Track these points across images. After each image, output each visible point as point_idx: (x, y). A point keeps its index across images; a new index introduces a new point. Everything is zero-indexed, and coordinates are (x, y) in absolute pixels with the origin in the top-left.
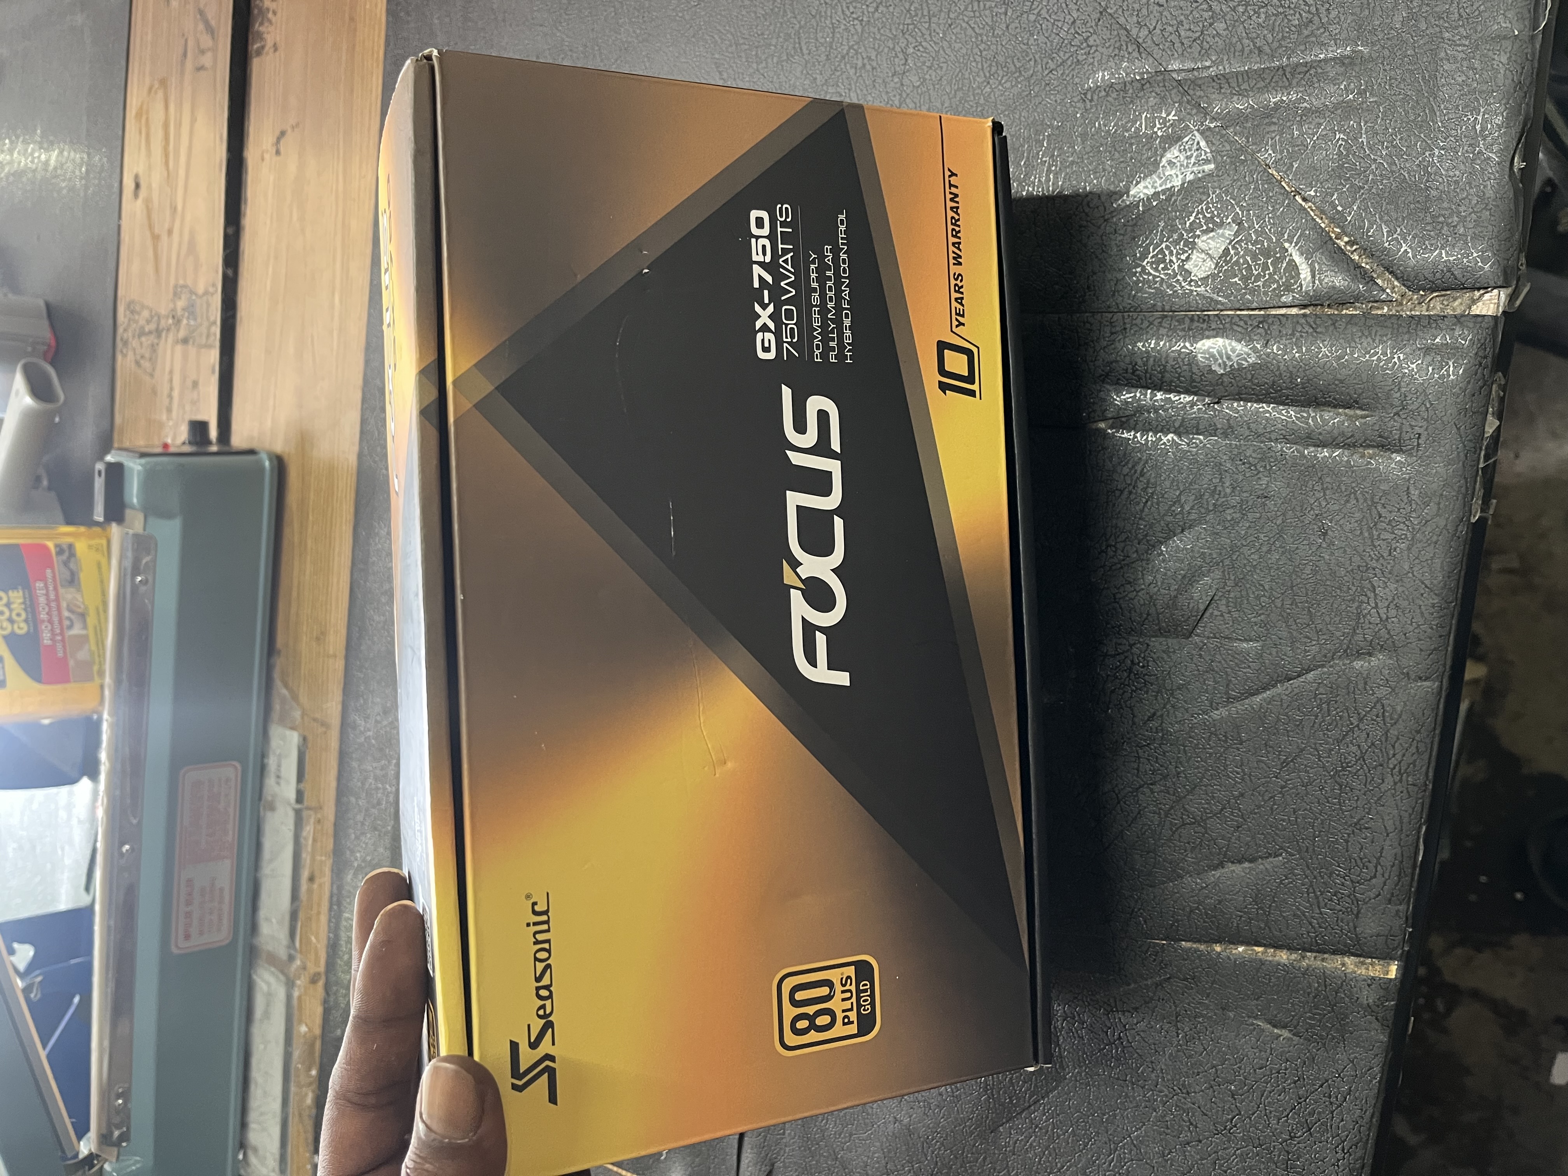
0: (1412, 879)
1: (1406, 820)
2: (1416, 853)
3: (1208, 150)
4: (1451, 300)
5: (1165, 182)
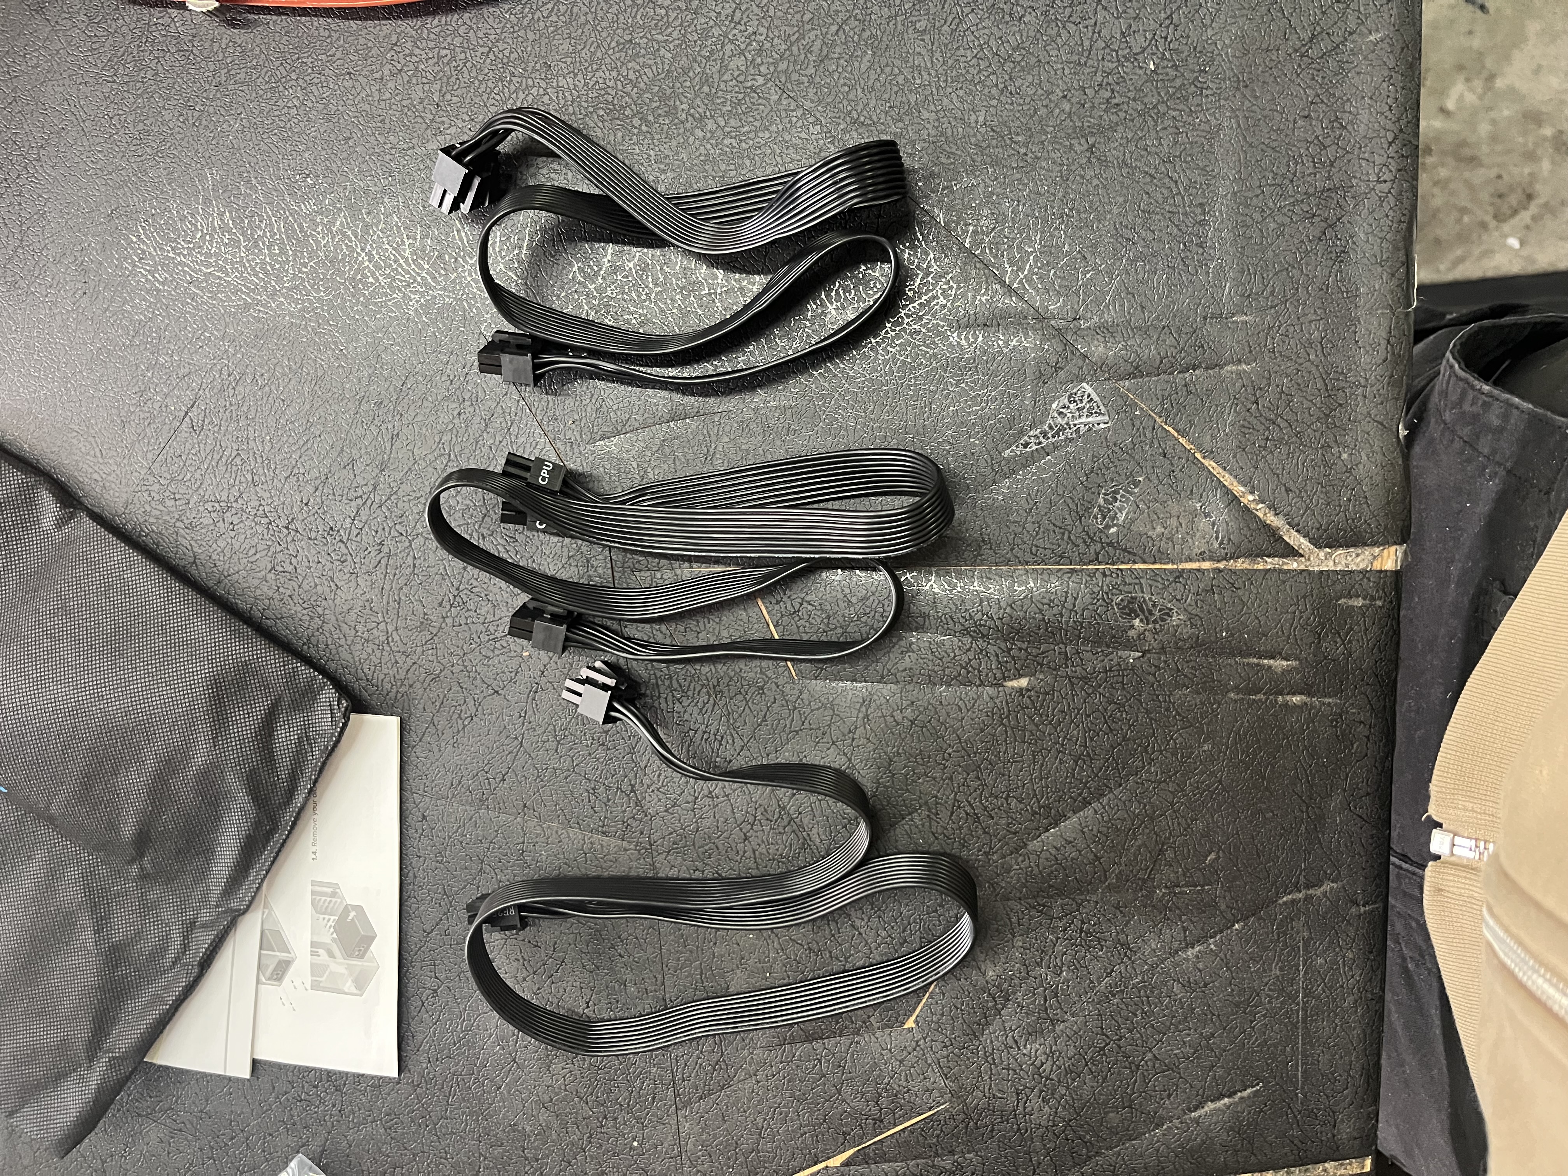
3: (1100, 403)
4: (1354, 555)
5: (1058, 433)
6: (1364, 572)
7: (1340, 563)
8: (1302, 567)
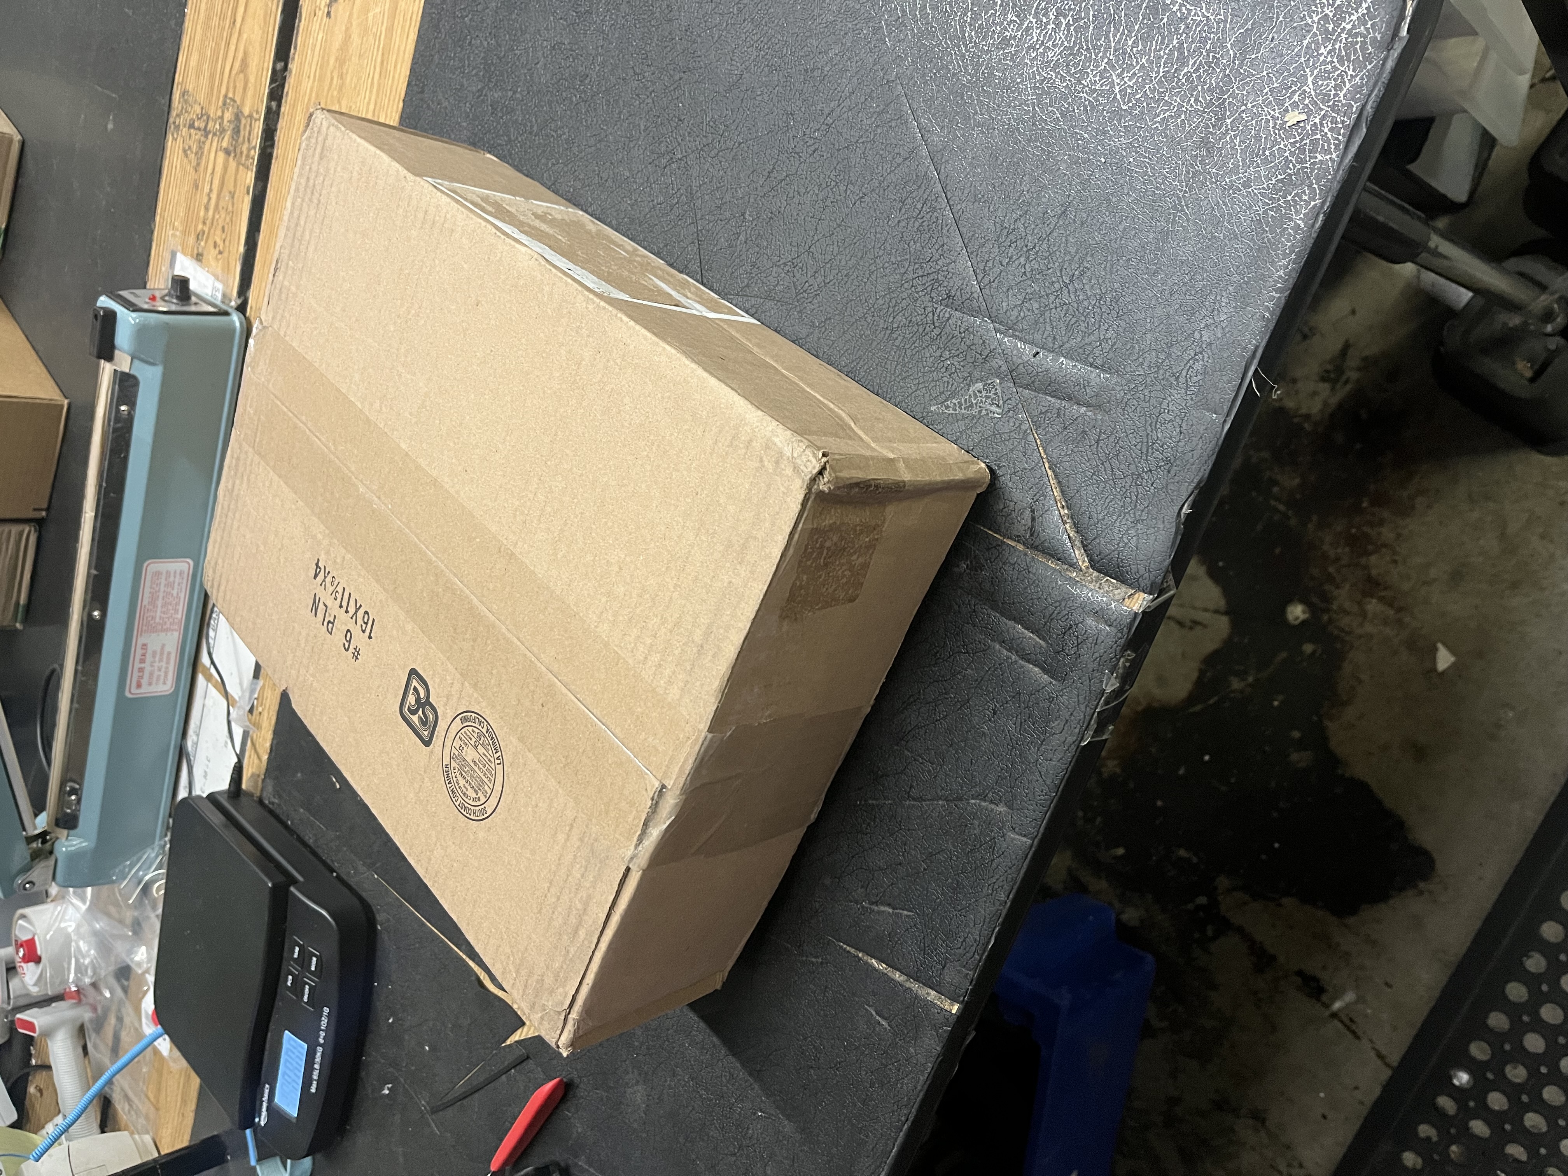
0: (981, 958)
1: (987, 920)
2: (988, 943)
3: (1001, 398)
4: (1115, 587)
5: (968, 408)
7: (1104, 588)
8: (1078, 578)
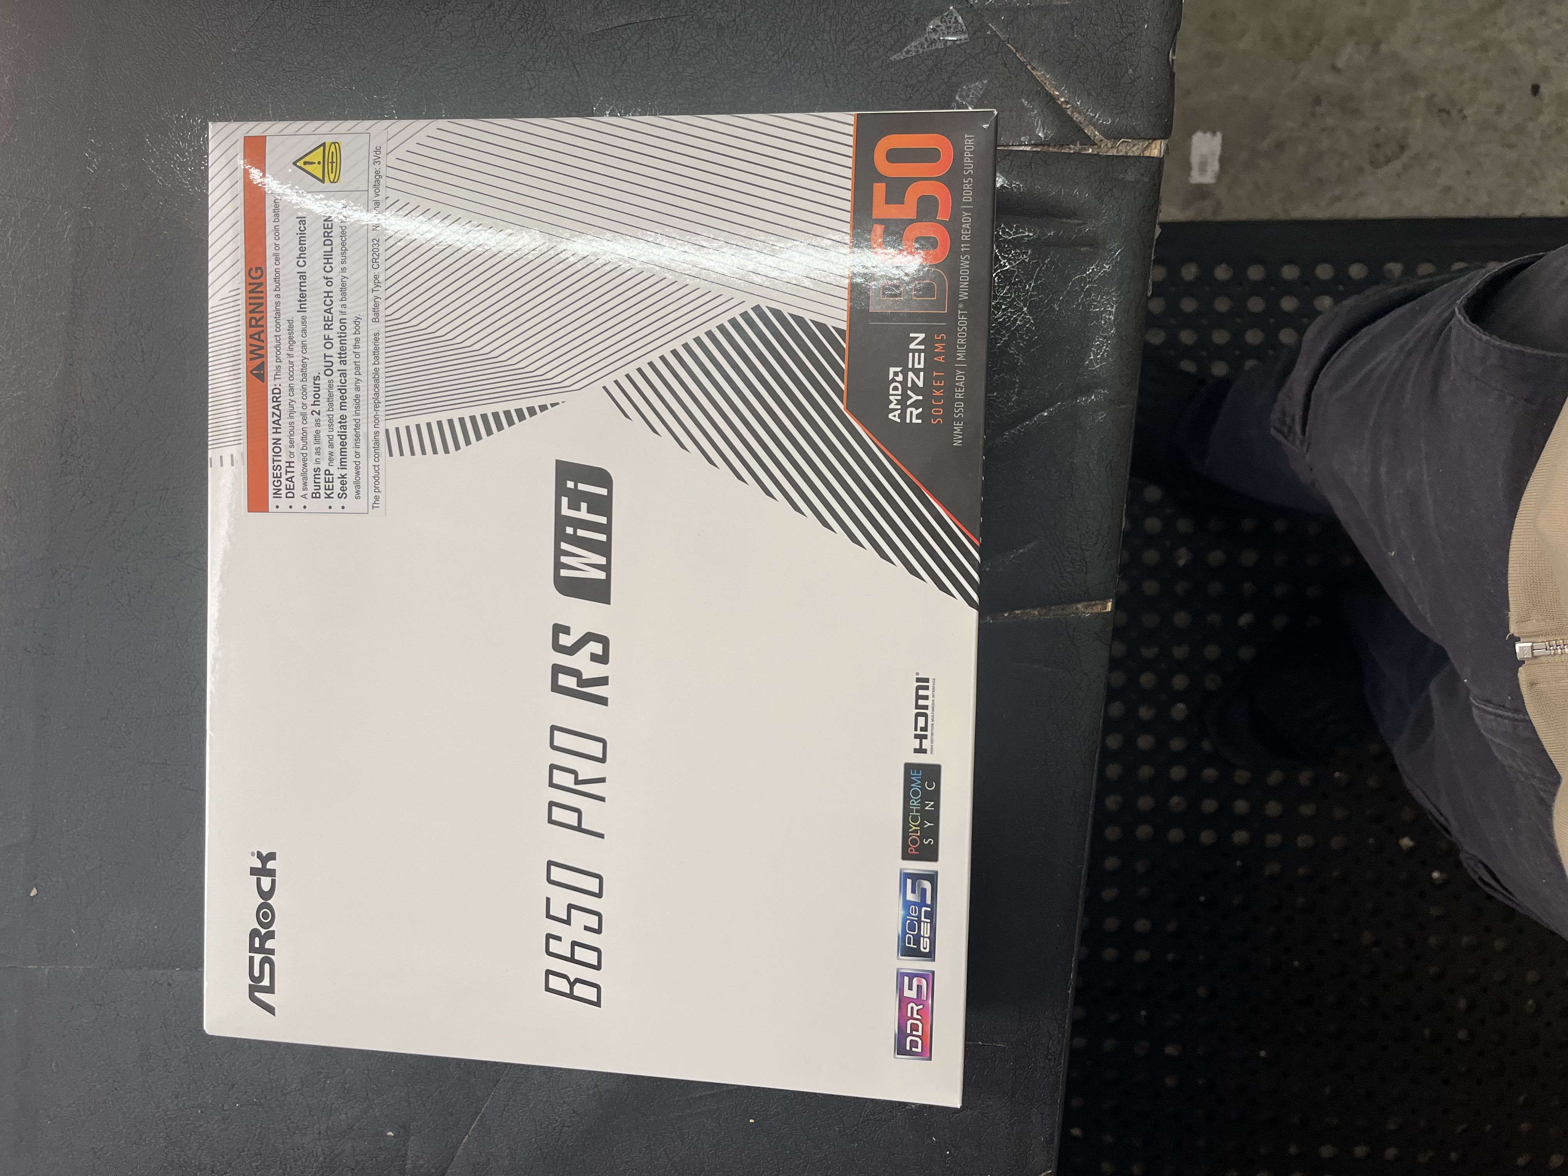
1: (1115, 501)
2: (1121, 523)
3: (963, 24)
4: (1132, 146)
5: (931, 43)
6: (1138, 158)
7: (1121, 151)
8: (1096, 152)
